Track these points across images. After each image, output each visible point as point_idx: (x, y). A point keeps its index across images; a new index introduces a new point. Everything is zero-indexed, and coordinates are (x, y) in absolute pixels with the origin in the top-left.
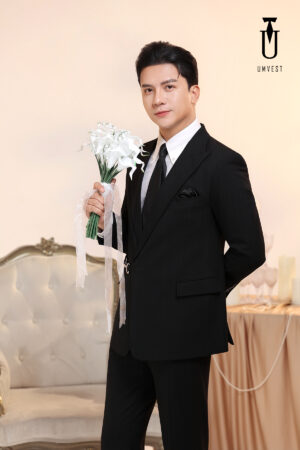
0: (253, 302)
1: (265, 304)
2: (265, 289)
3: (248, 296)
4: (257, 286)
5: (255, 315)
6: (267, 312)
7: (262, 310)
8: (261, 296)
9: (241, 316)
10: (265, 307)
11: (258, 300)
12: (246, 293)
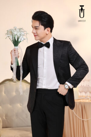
0: (84, 98)
1: (88, 99)
2: (88, 94)
3: (83, 96)
4: (86, 93)
5: (85, 103)
6: (89, 102)
7: (87, 101)
8: (87, 96)
9: (80, 103)
10: (88, 100)
11: (86, 97)
12: (82, 95)
